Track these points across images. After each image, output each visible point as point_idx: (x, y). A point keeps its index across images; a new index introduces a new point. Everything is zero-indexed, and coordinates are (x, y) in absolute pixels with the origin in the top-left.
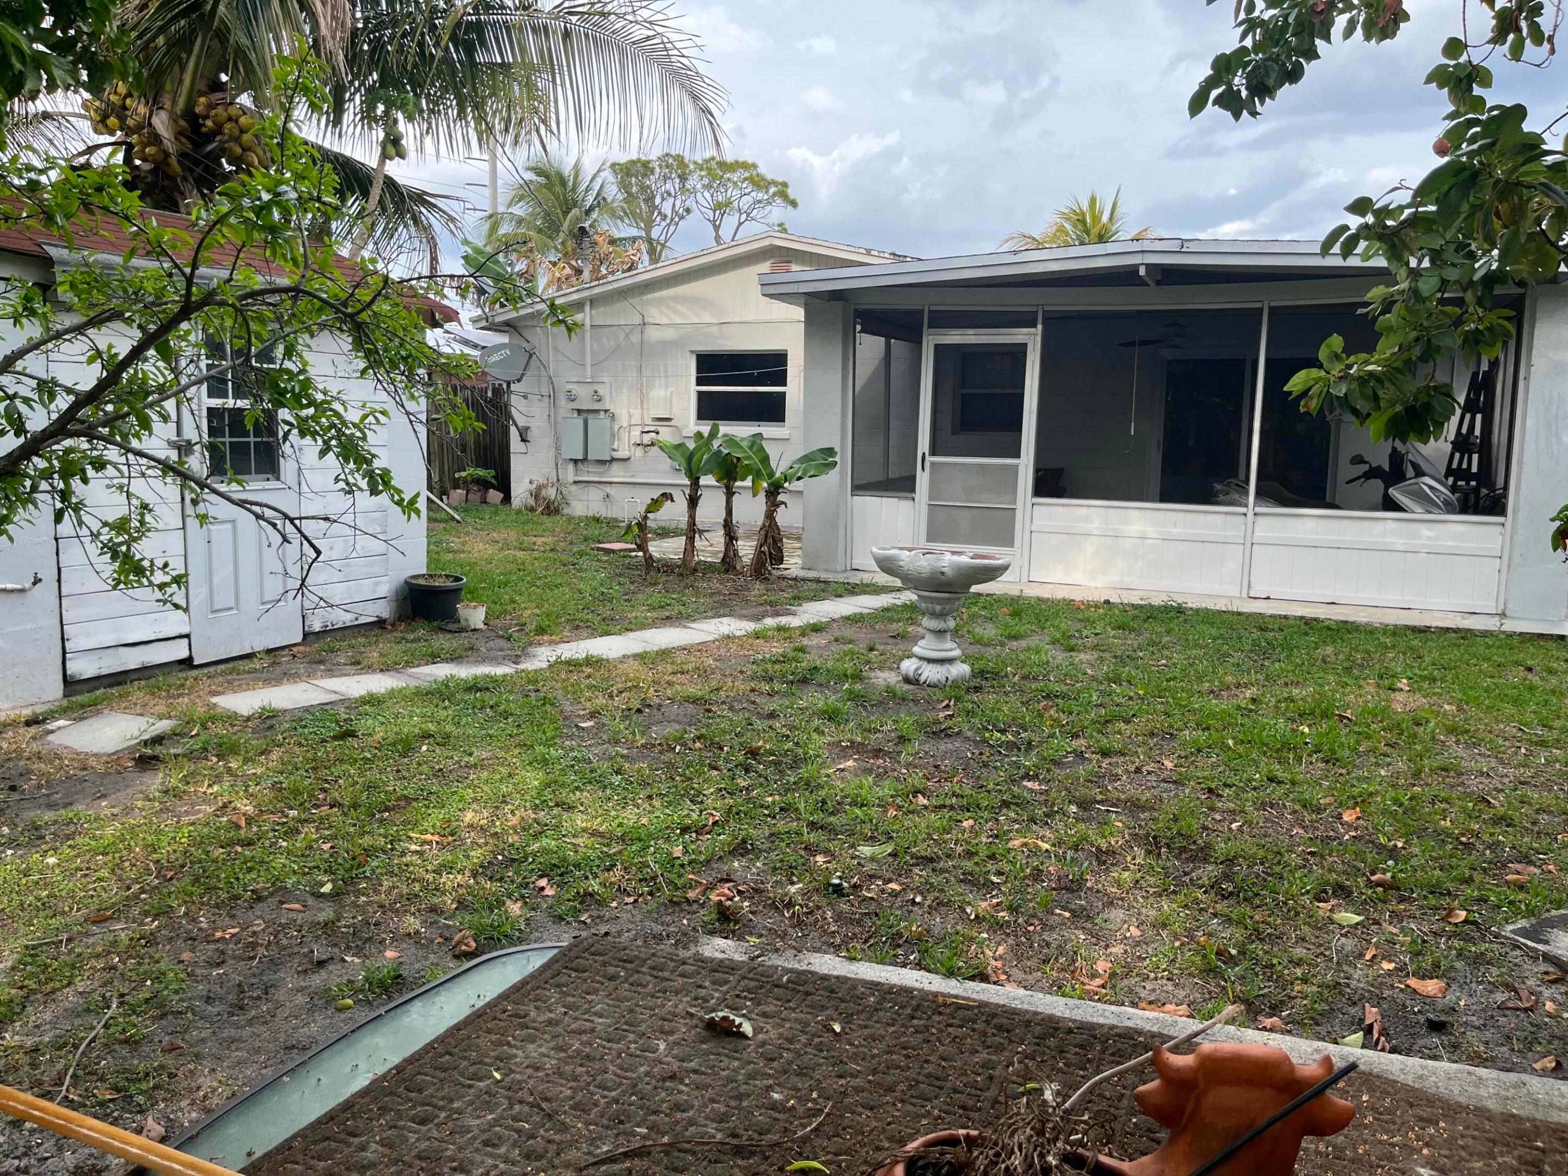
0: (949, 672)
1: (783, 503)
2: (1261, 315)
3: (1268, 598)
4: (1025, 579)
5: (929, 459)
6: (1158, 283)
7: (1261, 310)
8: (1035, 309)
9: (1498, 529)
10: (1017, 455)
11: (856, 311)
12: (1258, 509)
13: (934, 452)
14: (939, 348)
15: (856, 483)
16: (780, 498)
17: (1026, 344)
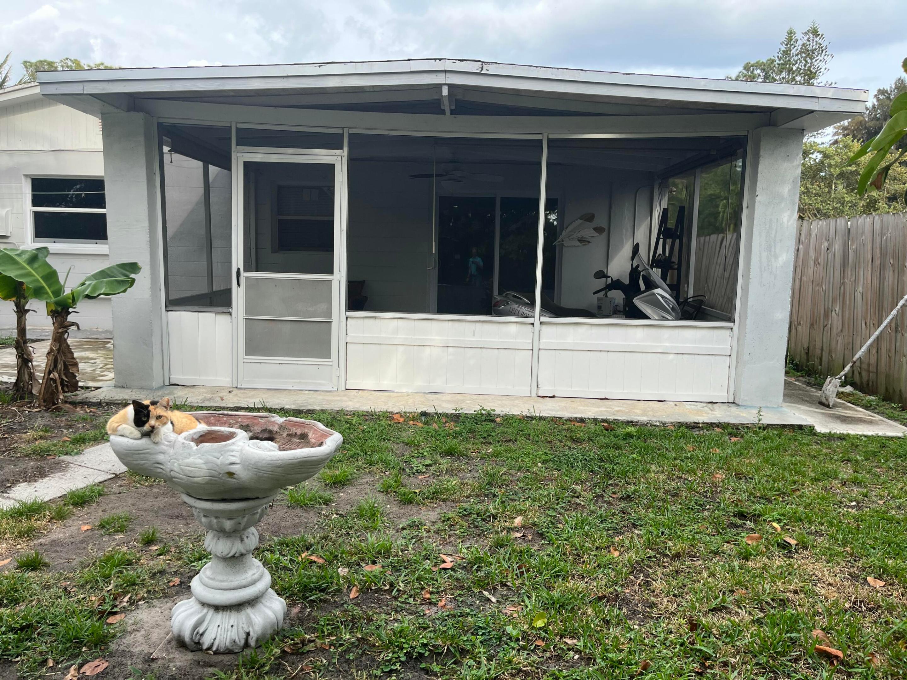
0: (250, 622)
1: (73, 324)
2: (541, 146)
3: (554, 397)
4: (342, 388)
5: (243, 274)
6: (453, 112)
7: (541, 141)
8: (339, 131)
9: (728, 332)
10: (331, 272)
11: (160, 125)
12: (543, 319)
13: (247, 268)
14: (247, 166)
15: (171, 297)
16: (71, 318)
17: (333, 165)
